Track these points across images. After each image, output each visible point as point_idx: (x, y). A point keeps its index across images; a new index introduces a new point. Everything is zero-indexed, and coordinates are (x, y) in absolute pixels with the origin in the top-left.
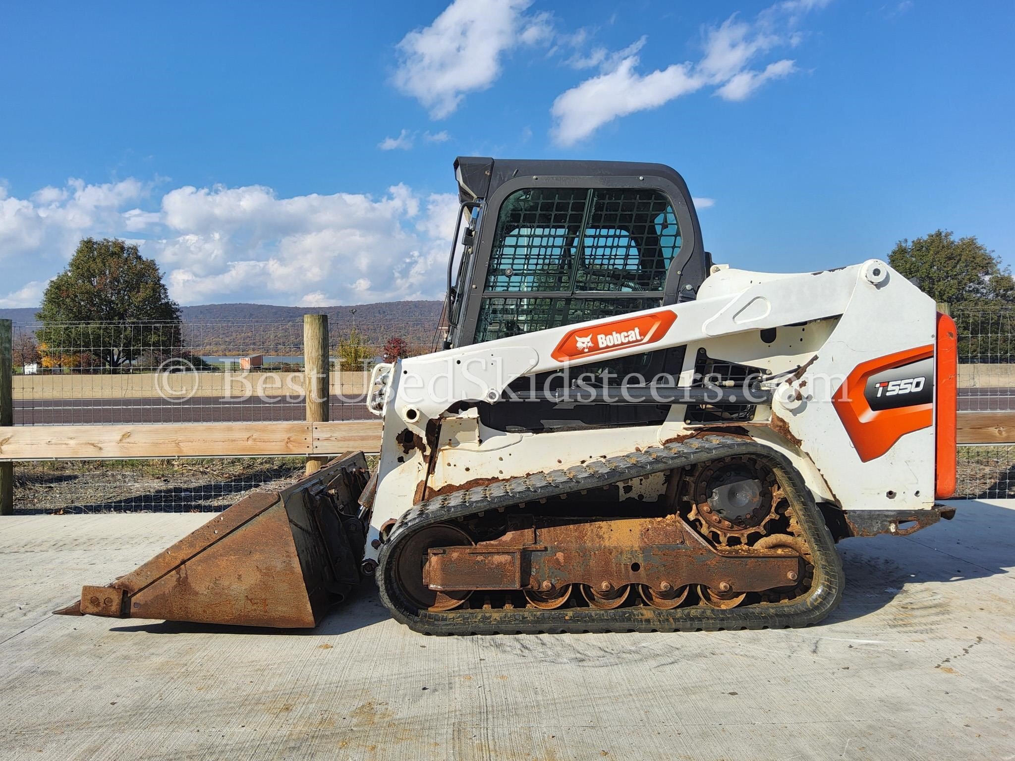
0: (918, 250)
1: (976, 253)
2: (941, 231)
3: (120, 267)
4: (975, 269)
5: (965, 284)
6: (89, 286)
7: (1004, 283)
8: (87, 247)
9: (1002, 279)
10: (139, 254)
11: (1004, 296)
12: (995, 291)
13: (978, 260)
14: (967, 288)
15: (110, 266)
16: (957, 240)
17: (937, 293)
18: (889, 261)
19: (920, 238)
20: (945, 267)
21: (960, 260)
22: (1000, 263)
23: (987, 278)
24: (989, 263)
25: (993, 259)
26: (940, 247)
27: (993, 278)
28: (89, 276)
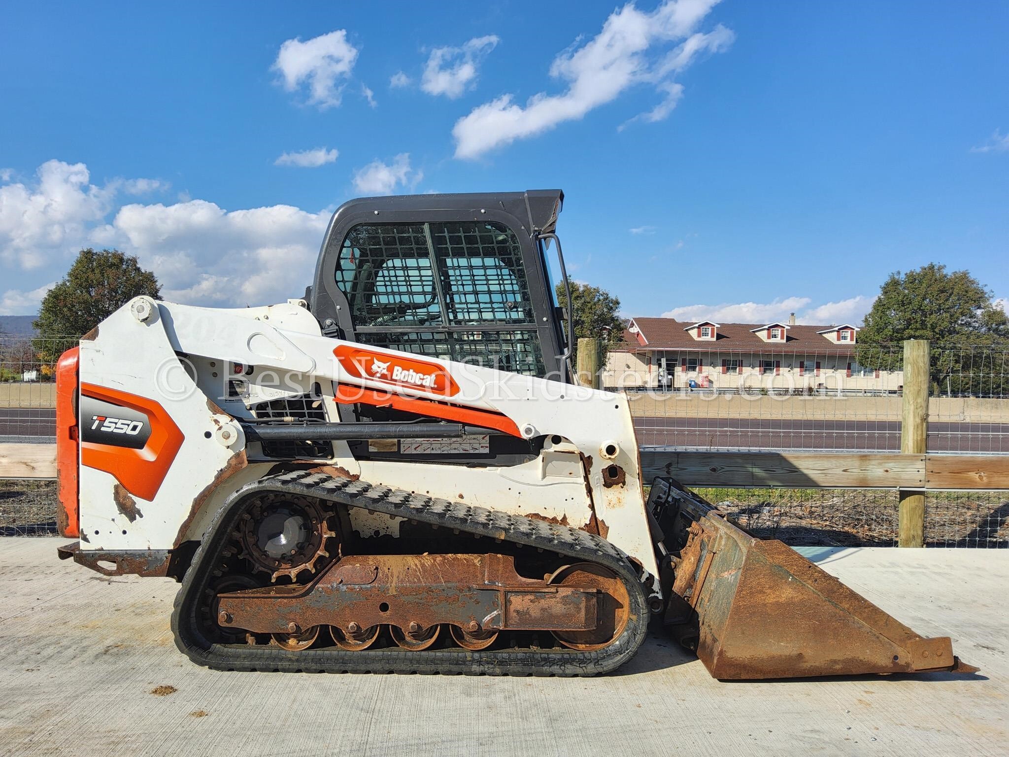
0: (911, 283)
1: (968, 287)
2: (934, 264)
3: (118, 278)
4: (967, 303)
5: (958, 318)
6: (86, 296)
7: (996, 318)
8: (86, 258)
9: (994, 313)
10: (138, 266)
11: (996, 331)
12: (987, 325)
13: (970, 294)
14: (960, 322)
15: (108, 277)
16: (950, 274)
17: (929, 326)
18: (882, 292)
19: (913, 270)
20: (937, 299)
21: (952, 293)
22: (992, 297)
23: (979, 312)
24: (981, 297)
25: (986, 293)
26: (933, 281)
27: (985, 312)
28: (87, 286)
